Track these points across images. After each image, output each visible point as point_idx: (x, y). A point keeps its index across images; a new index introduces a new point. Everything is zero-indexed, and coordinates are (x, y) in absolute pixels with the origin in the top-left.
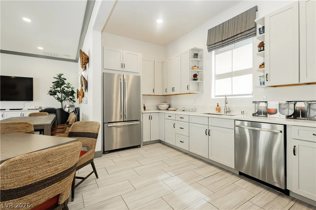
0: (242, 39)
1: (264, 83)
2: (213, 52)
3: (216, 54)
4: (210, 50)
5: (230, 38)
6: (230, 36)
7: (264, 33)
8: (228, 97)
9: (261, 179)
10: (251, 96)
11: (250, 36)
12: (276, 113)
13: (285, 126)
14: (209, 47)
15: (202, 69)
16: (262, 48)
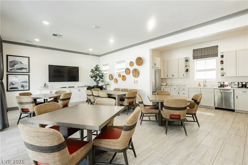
0: (211, 57)
1: (223, 76)
2: (195, 60)
3: (196, 61)
4: (194, 59)
5: (205, 55)
6: (206, 55)
7: (223, 57)
8: (206, 80)
9: (224, 108)
10: (215, 80)
11: (215, 56)
12: (228, 86)
13: (234, 90)
14: (194, 57)
15: (189, 66)
16: (222, 63)
